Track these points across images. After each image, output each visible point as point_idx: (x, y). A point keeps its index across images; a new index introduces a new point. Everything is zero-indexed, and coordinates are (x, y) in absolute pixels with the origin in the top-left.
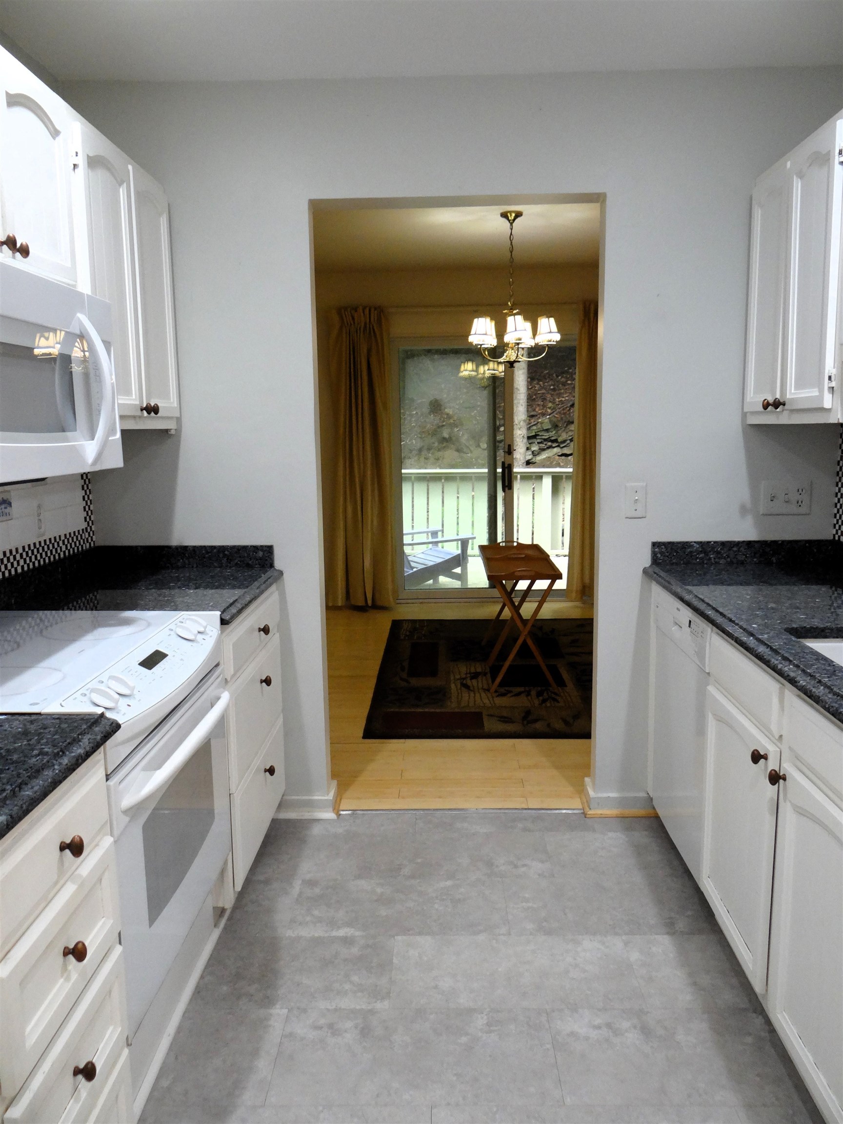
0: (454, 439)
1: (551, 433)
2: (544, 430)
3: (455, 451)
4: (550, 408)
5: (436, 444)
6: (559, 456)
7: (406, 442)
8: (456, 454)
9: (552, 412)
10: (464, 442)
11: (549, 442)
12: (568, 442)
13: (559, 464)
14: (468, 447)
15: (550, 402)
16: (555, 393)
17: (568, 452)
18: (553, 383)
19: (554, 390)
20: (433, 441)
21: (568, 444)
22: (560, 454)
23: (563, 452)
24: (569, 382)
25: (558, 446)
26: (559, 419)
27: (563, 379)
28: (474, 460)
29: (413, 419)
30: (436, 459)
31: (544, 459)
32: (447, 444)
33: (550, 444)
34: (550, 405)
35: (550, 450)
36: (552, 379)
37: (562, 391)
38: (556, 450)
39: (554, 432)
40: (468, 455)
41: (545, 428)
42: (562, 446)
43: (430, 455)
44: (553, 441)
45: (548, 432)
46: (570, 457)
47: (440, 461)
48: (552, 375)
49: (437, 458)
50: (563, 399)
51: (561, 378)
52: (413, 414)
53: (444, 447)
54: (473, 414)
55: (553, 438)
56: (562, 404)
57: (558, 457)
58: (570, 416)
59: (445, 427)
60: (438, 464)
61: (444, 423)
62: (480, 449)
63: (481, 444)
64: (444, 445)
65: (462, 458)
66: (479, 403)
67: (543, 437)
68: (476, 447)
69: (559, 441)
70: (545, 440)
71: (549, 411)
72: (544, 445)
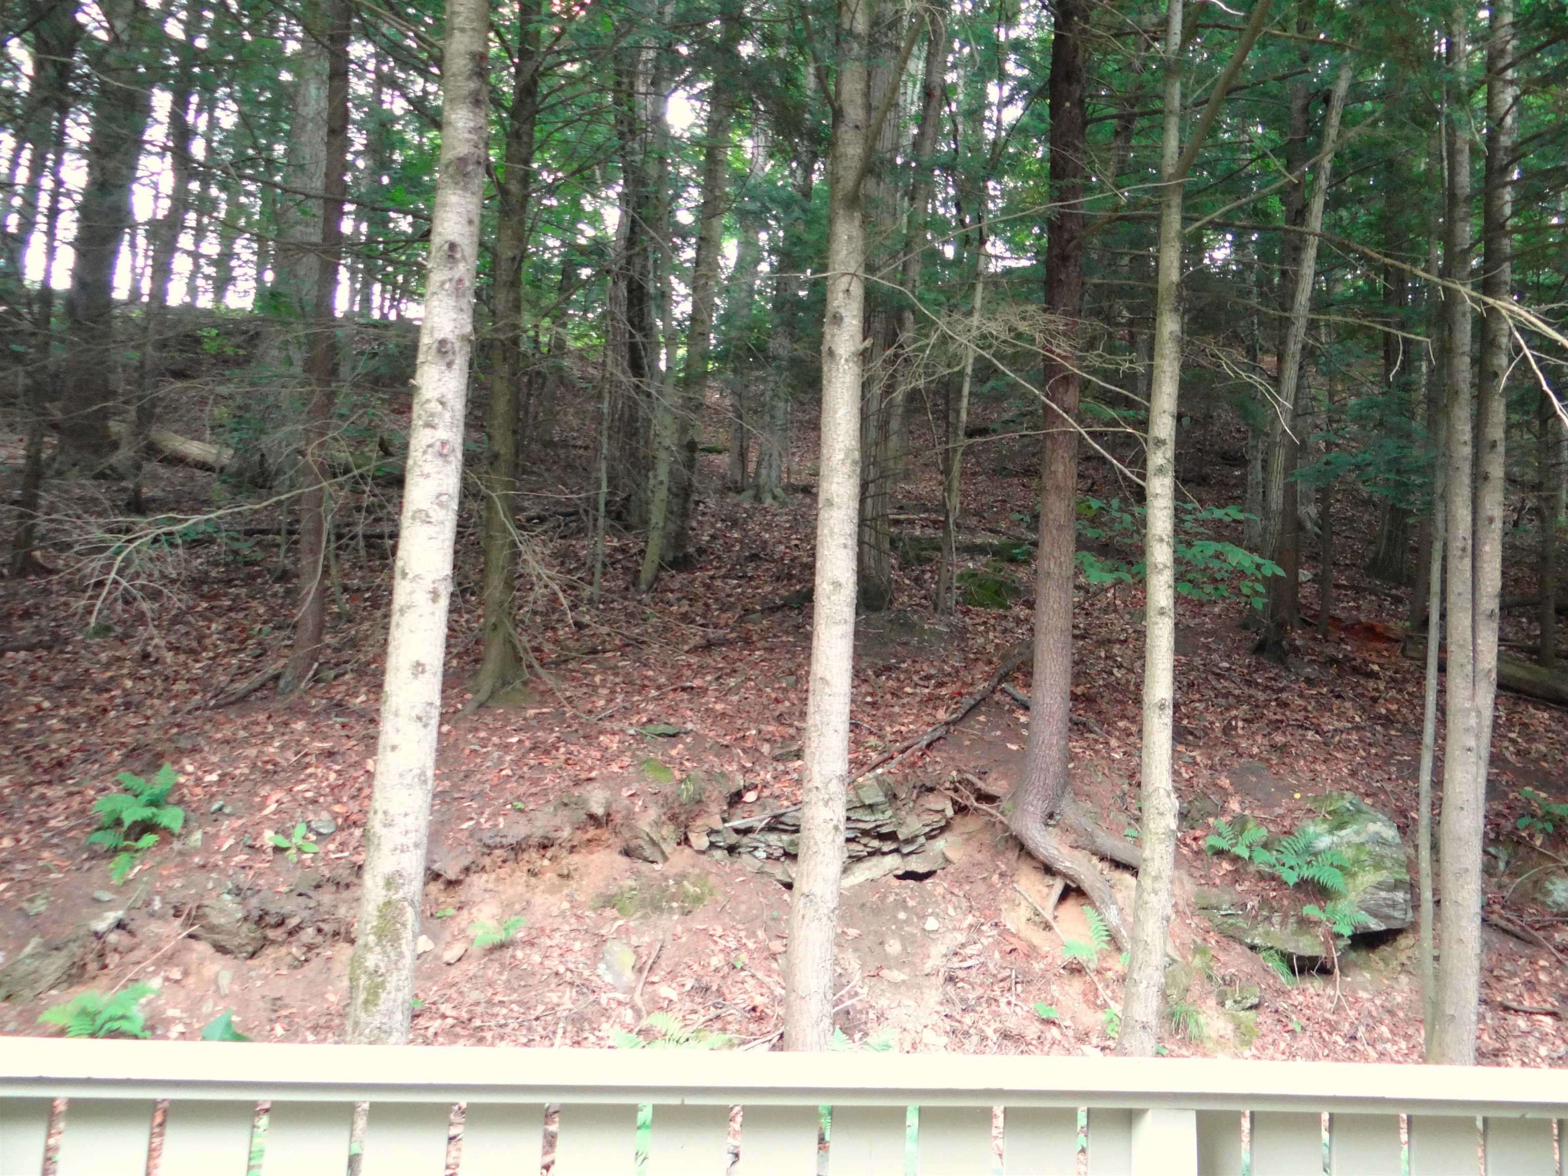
0: (618, 819)
1: (880, 816)
2: (864, 806)
3: (620, 853)
4: (875, 749)
5: (566, 833)
6: (898, 877)
7: (478, 823)
8: (623, 862)
9: (881, 758)
10: (647, 829)
11: (874, 838)
12: (922, 840)
13: (904, 901)
14: (654, 843)
15: (871, 733)
16: (879, 713)
17: (921, 869)
18: (870, 690)
19: (873, 705)
20: (557, 821)
21: (922, 845)
22: (900, 872)
23: (909, 869)
24: (908, 690)
25: (897, 851)
26: (900, 778)
27: (891, 683)
28: (671, 882)
29: (508, 758)
30: (561, 876)
31: (860, 885)
32: (598, 831)
33: (875, 843)
34: (873, 741)
35: (875, 860)
36: (866, 681)
37: (897, 709)
38: (892, 862)
39: (889, 813)
40: (655, 866)
41: (867, 802)
42: (906, 850)
43: (546, 862)
44: (882, 837)
45: (873, 812)
46: (928, 882)
47: (573, 884)
48: (864, 670)
49: (565, 872)
50: (903, 729)
51: (888, 679)
52: (512, 744)
53: (589, 841)
54: (674, 752)
55: (884, 830)
56: (905, 739)
57: (897, 882)
58: (926, 772)
59: (597, 785)
60: (566, 891)
61: (593, 774)
62: (687, 850)
63: (692, 837)
64: (589, 836)
65: (637, 874)
66: (690, 726)
67: (861, 825)
68: (679, 844)
69: (901, 837)
70: (865, 833)
71: (874, 756)
72: (861, 848)
